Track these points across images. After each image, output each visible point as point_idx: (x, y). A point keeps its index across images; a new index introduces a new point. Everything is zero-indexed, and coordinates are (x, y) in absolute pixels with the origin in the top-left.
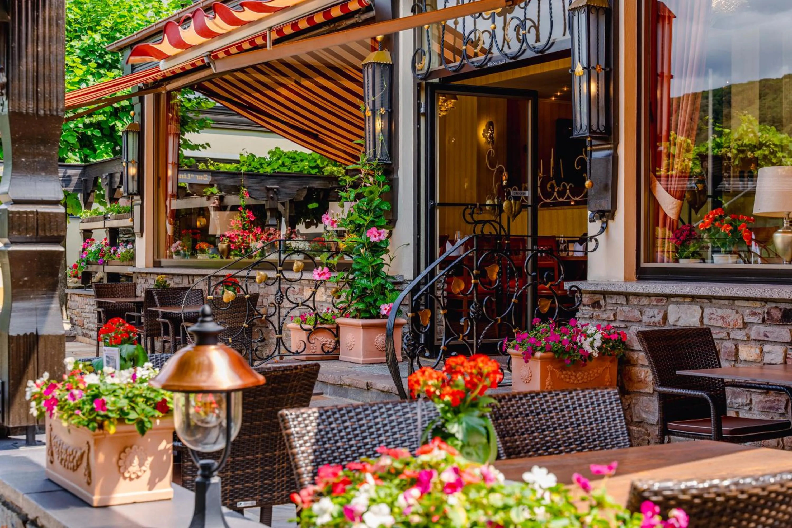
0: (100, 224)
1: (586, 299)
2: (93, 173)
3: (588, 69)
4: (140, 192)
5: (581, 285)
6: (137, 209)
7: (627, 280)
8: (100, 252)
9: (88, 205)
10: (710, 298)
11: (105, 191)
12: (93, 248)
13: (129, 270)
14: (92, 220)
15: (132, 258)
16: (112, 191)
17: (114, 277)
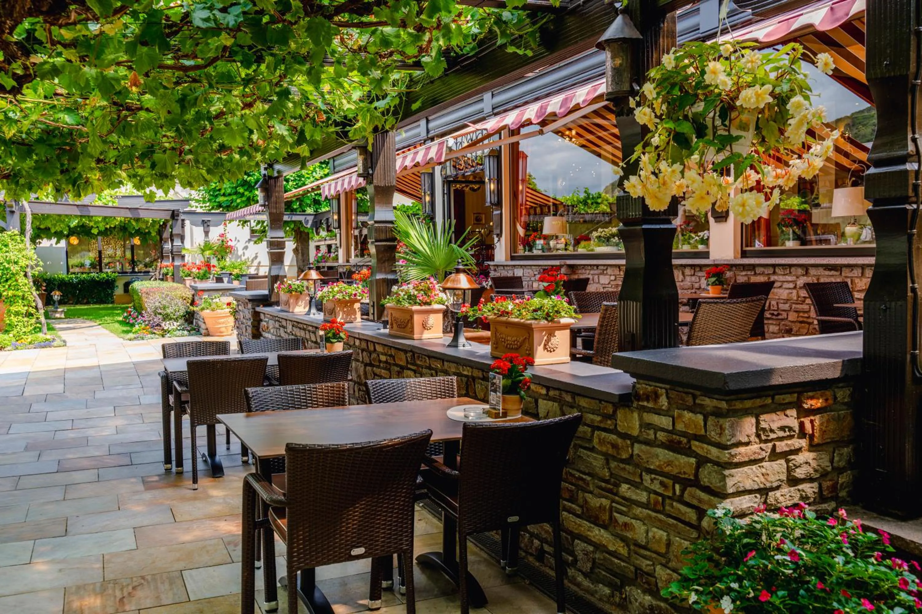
0: (323, 243)
1: (492, 268)
2: (319, 218)
3: (490, 180)
4: (339, 227)
5: (491, 263)
6: (338, 235)
7: (506, 260)
8: (323, 257)
9: (318, 233)
10: (525, 266)
11: (324, 226)
12: (320, 255)
13: (335, 264)
14: (319, 241)
15: (336, 259)
16: (328, 227)
17: (330, 268)
